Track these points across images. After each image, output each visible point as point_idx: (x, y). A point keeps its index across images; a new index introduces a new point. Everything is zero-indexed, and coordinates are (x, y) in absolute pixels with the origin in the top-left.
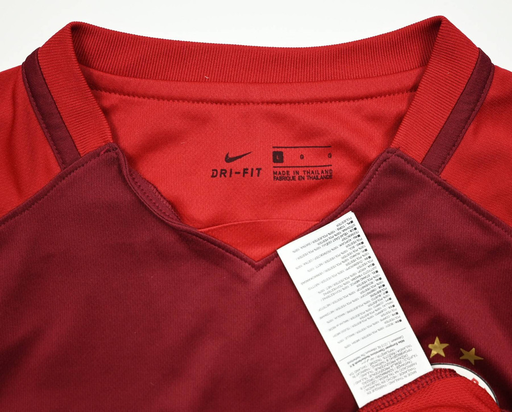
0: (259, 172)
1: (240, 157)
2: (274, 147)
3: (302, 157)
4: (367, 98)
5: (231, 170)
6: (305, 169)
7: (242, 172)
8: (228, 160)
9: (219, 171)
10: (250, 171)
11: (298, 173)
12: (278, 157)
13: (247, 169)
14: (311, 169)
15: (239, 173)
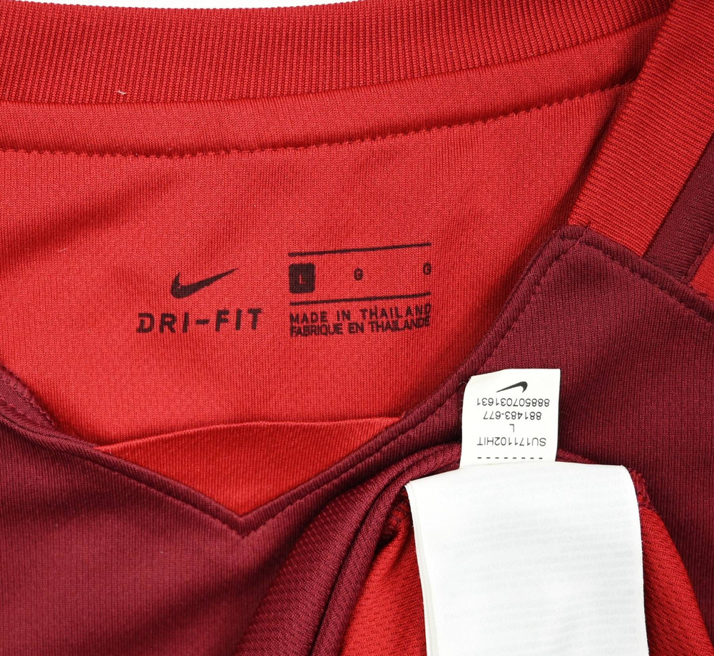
0: (255, 319)
1: (207, 282)
2: (291, 255)
3: (358, 275)
4: (516, 110)
5: (186, 315)
6: (365, 305)
7: (213, 319)
8: (179, 290)
9: (157, 318)
10: (232, 317)
11: (347, 315)
12: (302, 278)
13: (226, 312)
14: (380, 304)
15: (206, 322)
